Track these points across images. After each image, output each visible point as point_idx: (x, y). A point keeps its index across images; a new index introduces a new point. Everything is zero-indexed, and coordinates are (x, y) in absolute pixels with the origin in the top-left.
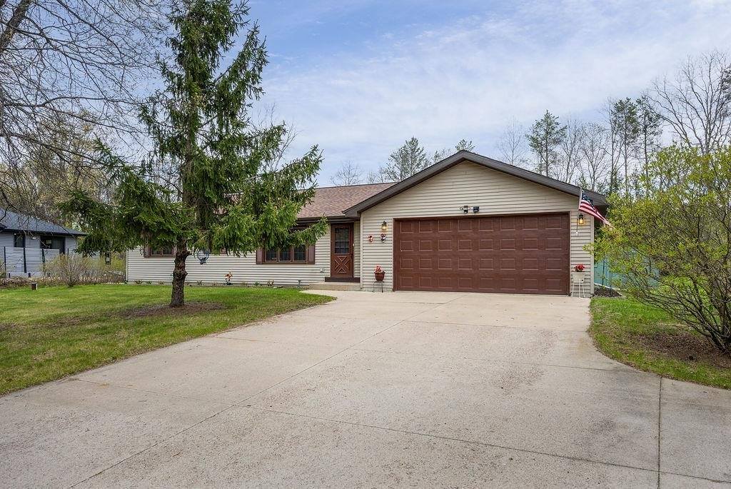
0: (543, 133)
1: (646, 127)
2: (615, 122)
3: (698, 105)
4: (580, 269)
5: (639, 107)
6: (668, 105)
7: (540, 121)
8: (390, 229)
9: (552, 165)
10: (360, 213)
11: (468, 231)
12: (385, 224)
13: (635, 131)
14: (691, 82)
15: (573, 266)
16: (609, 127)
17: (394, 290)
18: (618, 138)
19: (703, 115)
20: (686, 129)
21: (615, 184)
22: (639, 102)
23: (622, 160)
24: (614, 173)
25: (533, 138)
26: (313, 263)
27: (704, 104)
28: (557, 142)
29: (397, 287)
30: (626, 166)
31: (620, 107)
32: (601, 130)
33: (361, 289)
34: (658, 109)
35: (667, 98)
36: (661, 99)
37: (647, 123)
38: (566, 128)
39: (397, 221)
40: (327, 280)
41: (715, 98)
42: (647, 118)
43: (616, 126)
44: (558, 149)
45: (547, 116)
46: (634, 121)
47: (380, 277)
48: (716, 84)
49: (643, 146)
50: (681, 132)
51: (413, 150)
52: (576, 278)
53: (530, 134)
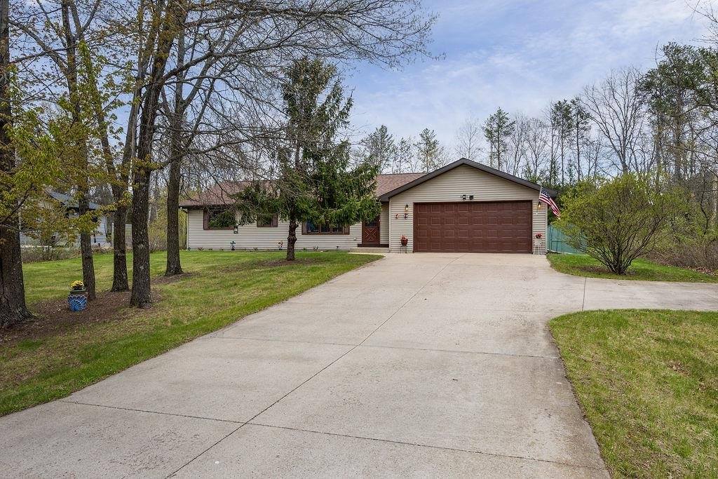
0: (495, 126)
1: (578, 123)
2: (555, 119)
3: (618, 109)
4: (539, 236)
5: (573, 107)
6: (595, 109)
7: (493, 115)
8: (411, 210)
9: (503, 154)
10: (389, 198)
11: (465, 212)
12: (407, 206)
13: (570, 126)
14: (613, 90)
15: (534, 235)
16: (550, 124)
17: (413, 252)
18: (556, 133)
19: (621, 117)
20: (609, 127)
21: (554, 171)
22: (573, 102)
23: (559, 151)
24: (553, 162)
25: (487, 130)
26: (348, 234)
27: (623, 108)
28: (507, 134)
29: (416, 250)
30: (563, 156)
31: (559, 107)
32: (542, 125)
33: (390, 252)
34: (588, 110)
35: (594, 102)
36: (590, 103)
37: (579, 120)
38: (514, 123)
39: (416, 204)
40: (359, 246)
41: (630, 104)
42: (579, 116)
43: (556, 123)
44: (507, 140)
45: (500, 112)
46: (570, 118)
47: (404, 242)
48: (632, 93)
49: (576, 139)
50: (605, 131)
51: (383, 137)
52: (536, 242)
53: (485, 126)
